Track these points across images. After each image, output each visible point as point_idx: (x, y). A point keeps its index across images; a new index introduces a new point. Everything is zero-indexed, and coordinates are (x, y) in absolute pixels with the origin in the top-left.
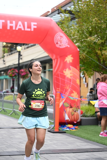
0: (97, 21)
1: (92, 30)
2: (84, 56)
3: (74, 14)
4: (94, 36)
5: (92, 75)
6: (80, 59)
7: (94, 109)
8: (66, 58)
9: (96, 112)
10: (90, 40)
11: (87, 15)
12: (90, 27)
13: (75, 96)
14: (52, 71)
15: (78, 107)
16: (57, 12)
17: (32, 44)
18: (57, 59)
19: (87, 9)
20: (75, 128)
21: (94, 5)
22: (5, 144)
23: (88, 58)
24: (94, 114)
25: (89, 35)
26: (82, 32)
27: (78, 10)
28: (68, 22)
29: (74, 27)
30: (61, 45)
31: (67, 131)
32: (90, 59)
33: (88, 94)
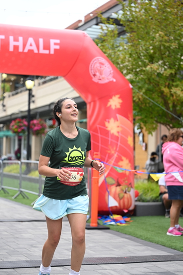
0: (162, 37)
1: (155, 53)
2: (140, 97)
3: (124, 25)
4: (157, 62)
5: (154, 129)
6: (134, 101)
7: (158, 188)
8: (109, 101)
9: (161, 194)
10: (150, 70)
11: (146, 26)
12: (151, 47)
13: (125, 166)
14: (86, 123)
15: (130, 185)
16: (94, 22)
17: (52, 77)
18: (94, 102)
19: (145, 16)
20: (125, 221)
21: (158, 9)
22: (5, 249)
23: (148, 101)
24: (157, 197)
25: (150, 61)
26: (138, 55)
27: (130, 17)
28: (113, 38)
29: (123, 46)
30: (101, 78)
31: (111, 227)
32: (151, 102)
33: (148, 162)
